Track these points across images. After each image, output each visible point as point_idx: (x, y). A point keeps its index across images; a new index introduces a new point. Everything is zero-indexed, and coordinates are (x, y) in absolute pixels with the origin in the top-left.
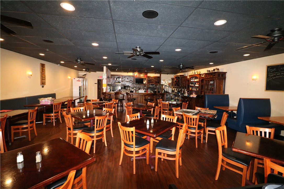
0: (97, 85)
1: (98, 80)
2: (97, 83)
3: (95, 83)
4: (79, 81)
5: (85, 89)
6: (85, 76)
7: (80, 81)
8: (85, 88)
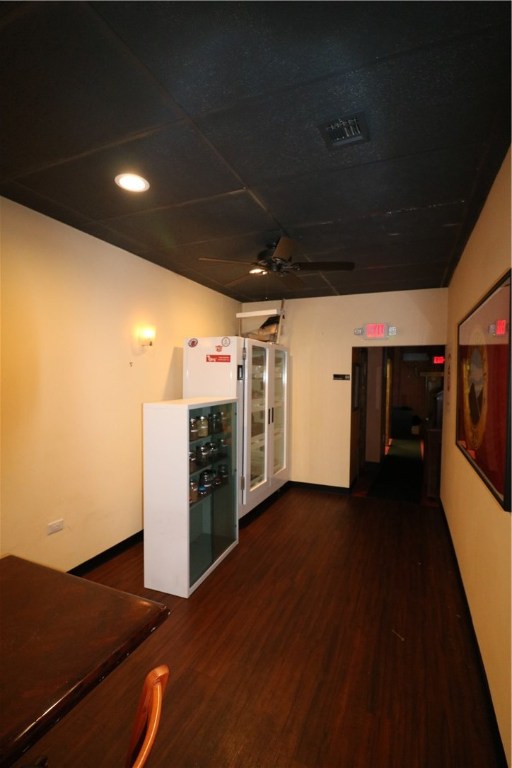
0: (347, 385)
1: (355, 350)
2: (347, 370)
3: (337, 377)
4: (217, 358)
5: (272, 419)
6: (273, 329)
7: (227, 359)
8: (272, 412)
